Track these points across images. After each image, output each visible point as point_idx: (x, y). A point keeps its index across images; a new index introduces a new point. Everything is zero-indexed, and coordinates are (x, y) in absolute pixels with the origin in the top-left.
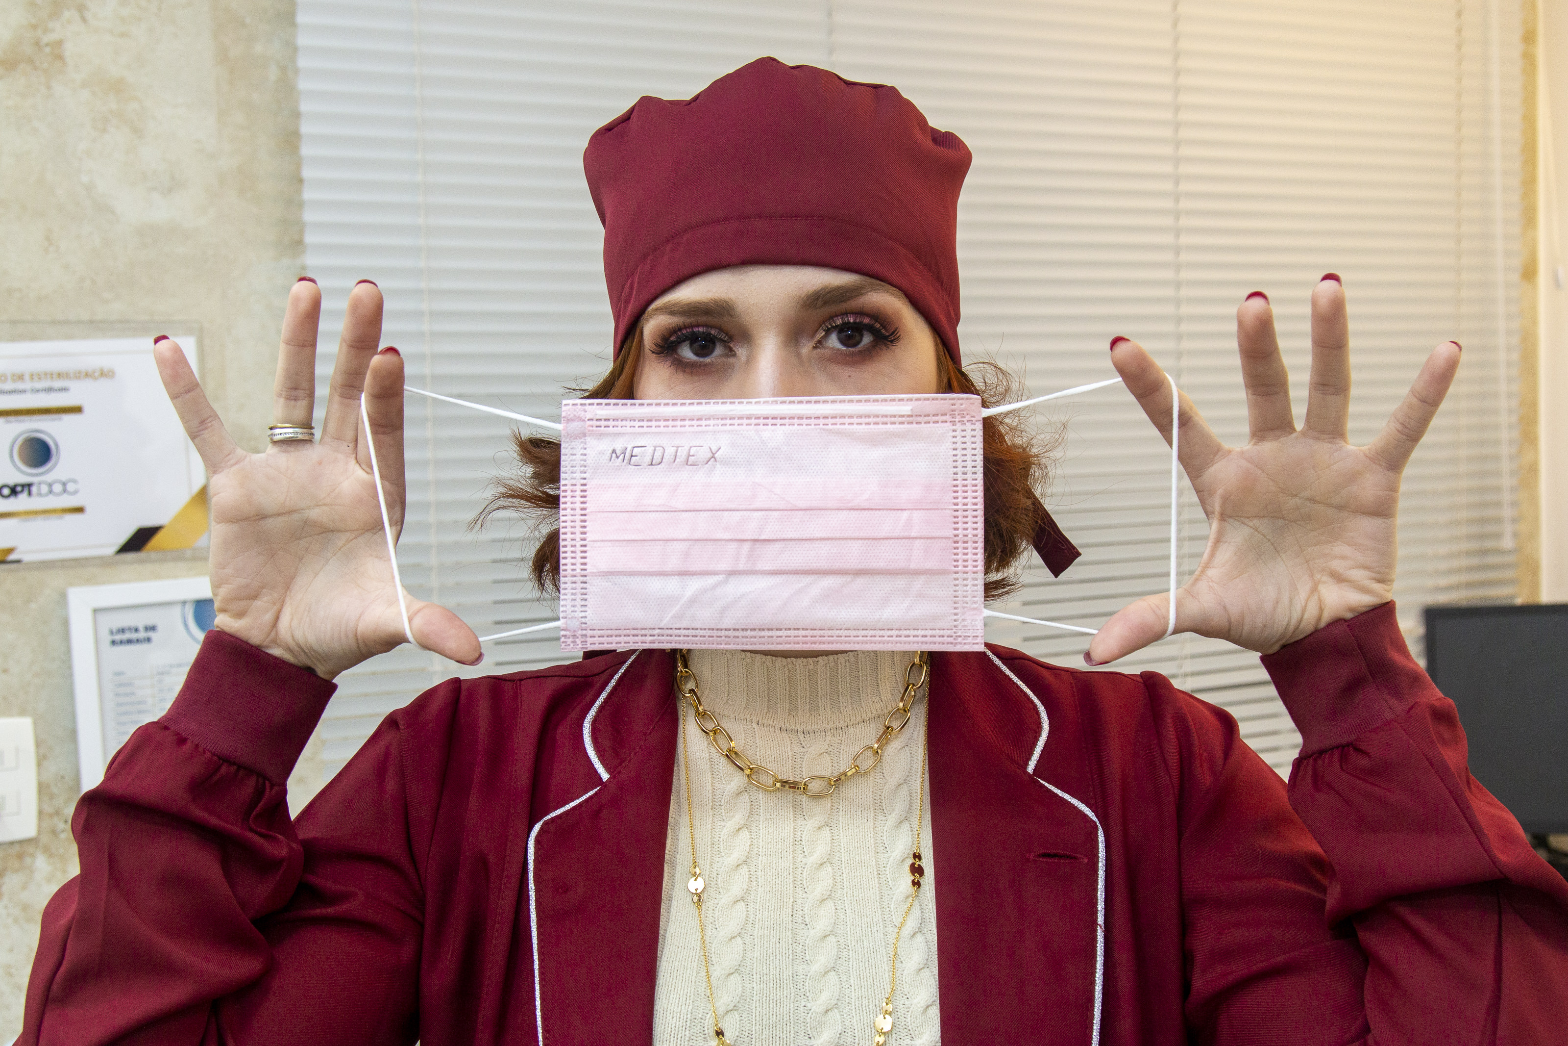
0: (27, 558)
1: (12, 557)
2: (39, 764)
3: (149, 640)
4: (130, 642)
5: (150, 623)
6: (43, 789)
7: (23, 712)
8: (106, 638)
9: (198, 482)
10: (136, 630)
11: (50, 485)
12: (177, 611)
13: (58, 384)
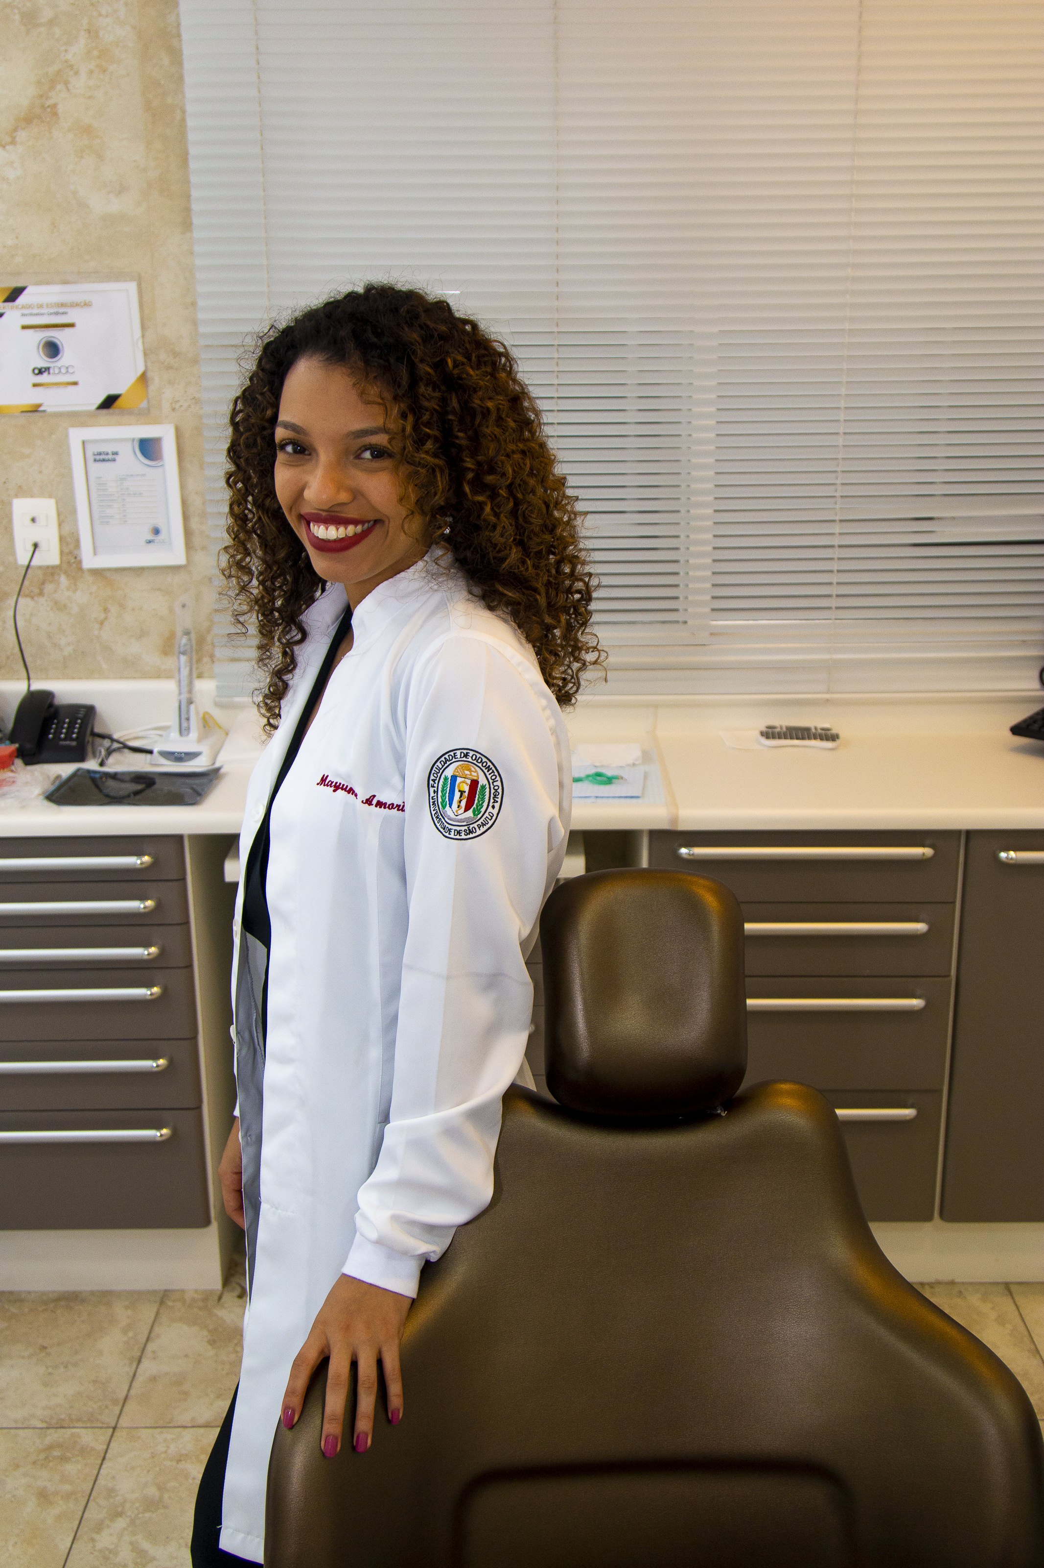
0: (49, 410)
1: (41, 409)
2: (60, 525)
3: (114, 460)
4: (104, 460)
5: (115, 450)
6: (62, 539)
7: (50, 496)
8: (90, 458)
9: (141, 370)
10: (107, 454)
11: (60, 368)
12: (129, 445)
13: (61, 310)
